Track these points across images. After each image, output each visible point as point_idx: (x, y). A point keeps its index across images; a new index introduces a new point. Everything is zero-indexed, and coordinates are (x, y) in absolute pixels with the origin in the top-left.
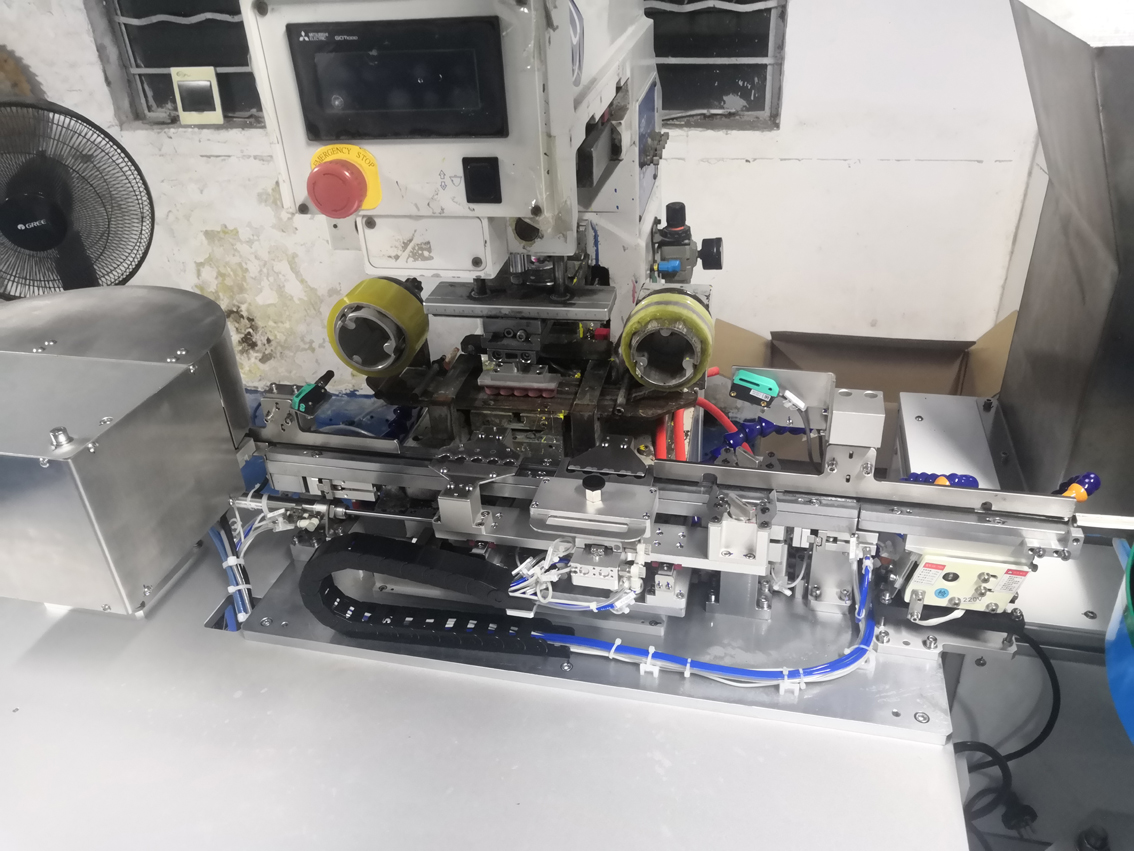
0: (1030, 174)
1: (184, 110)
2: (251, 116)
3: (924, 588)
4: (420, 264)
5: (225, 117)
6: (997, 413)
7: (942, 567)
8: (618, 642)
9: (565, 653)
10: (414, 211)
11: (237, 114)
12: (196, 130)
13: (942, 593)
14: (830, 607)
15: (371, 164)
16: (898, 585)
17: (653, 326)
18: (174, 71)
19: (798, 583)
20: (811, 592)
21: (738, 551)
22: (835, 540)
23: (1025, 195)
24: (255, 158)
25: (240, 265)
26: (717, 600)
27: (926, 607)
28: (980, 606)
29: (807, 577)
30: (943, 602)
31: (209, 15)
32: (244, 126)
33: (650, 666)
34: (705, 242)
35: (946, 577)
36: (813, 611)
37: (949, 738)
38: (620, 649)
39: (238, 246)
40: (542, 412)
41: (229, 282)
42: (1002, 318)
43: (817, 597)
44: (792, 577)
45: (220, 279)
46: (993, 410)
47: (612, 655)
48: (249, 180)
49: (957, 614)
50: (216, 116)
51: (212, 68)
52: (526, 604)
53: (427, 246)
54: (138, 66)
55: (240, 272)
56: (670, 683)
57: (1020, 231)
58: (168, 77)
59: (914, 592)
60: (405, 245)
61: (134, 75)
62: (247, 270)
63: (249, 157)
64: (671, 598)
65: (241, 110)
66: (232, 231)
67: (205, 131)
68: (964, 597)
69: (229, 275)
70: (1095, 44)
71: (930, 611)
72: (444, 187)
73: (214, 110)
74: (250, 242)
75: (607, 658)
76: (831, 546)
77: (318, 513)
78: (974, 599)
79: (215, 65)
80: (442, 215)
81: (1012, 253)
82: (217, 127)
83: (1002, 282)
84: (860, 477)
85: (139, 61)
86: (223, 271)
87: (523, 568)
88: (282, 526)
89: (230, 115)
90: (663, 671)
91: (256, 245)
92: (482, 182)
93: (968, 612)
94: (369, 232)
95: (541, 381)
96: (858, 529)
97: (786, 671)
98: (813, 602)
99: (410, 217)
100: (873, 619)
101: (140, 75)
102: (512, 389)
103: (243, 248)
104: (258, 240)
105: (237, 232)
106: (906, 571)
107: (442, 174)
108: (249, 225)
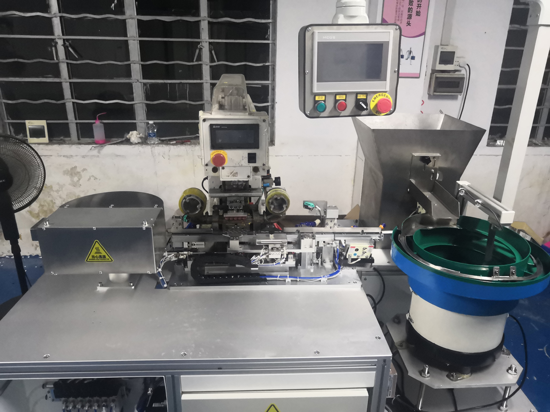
0: (356, 160)
1: (30, 137)
2: (61, 140)
3: (351, 254)
4: (235, 177)
5: (49, 140)
6: (359, 223)
7: (354, 247)
8: (279, 276)
9: (266, 280)
10: (235, 165)
11: (55, 139)
12: (37, 145)
13: (355, 254)
14: (328, 265)
15: (226, 155)
16: (345, 255)
17: (275, 197)
18: (27, 122)
19: (320, 259)
20: (323, 262)
21: (308, 246)
22: (329, 244)
23: (356, 167)
24: (64, 156)
25: (52, 201)
26: (300, 265)
27: (352, 259)
28: (364, 257)
29: (321, 258)
30: (356, 257)
31: (46, 101)
32: (60, 144)
33: (288, 280)
34: (275, 178)
35: (356, 250)
36: (324, 266)
37: (362, 286)
38: (280, 277)
39: (52, 193)
40: (244, 223)
41: (45, 208)
42: (353, 207)
43: (325, 262)
44: (317, 258)
45: (41, 207)
46: (358, 223)
47: (278, 279)
48: (60, 165)
49: (359, 260)
50: (46, 140)
51: (45, 121)
52: (256, 266)
53: (237, 173)
54: (8, 119)
55: (51, 204)
56: (294, 282)
57: (355, 178)
58: (24, 124)
59: (349, 255)
60: (231, 173)
61: (6, 123)
62: (55, 203)
63: (61, 156)
64: (291, 262)
65: (55, 137)
66: (49, 187)
67: (41, 146)
68: (361, 255)
69: (46, 205)
70: (372, 128)
71: (353, 260)
72: (243, 159)
73: (45, 137)
74: (58, 191)
75: (276, 280)
76: (328, 246)
77: (185, 254)
78: (363, 255)
79: (47, 120)
80: (242, 166)
81: (354, 185)
82: (47, 144)
83: (351, 196)
84: (334, 227)
85: (9, 117)
86: (42, 203)
87: (254, 258)
88: (174, 259)
89: (52, 139)
90: (291, 281)
91: (60, 193)
92: (252, 158)
93: (362, 259)
94: (223, 170)
95: (241, 214)
96: (334, 240)
97: (322, 276)
98: (324, 264)
99: (234, 167)
100: (340, 265)
101: (8, 123)
102: (234, 217)
103: (54, 194)
104: (62, 190)
105: (52, 187)
106: (346, 251)
107: (243, 157)
108: (58, 184)
